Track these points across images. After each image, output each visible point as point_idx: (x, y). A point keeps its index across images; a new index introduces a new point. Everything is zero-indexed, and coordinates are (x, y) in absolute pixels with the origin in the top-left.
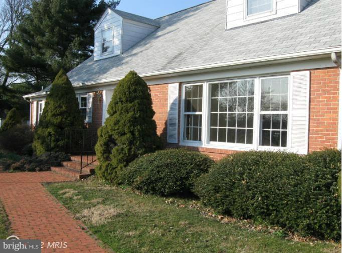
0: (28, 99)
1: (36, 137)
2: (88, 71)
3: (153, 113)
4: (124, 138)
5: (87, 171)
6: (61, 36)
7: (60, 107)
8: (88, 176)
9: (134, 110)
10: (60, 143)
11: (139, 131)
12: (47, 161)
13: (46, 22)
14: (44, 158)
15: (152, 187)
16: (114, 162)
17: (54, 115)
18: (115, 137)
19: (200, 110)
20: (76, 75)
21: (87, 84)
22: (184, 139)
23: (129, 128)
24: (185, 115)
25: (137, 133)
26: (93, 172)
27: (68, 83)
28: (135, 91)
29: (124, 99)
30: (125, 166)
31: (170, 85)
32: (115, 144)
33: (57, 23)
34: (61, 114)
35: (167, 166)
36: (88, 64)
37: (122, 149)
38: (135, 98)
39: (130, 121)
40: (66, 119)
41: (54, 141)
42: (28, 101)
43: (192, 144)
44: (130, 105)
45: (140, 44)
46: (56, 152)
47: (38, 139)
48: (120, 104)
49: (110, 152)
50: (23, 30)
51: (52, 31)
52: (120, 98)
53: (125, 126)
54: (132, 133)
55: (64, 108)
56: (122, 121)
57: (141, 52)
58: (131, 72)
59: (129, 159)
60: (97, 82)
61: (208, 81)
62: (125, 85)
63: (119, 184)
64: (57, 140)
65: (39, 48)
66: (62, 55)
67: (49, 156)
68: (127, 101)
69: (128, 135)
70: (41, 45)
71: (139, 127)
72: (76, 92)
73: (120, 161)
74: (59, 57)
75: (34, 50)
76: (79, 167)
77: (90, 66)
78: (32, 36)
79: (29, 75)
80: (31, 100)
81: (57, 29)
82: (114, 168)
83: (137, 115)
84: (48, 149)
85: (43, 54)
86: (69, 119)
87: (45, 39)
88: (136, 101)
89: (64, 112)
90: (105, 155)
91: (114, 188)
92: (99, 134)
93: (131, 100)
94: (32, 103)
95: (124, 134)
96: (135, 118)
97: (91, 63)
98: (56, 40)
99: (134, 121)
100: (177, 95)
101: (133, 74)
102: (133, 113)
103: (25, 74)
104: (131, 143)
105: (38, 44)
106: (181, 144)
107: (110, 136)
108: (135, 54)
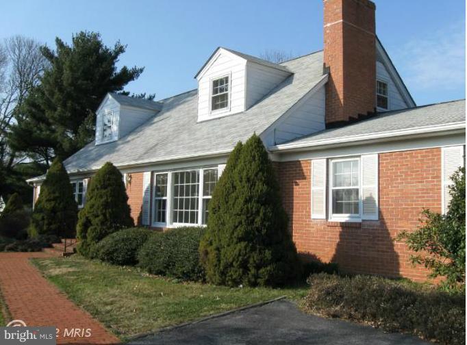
0: (32, 183)
1: (31, 221)
2: (86, 157)
3: (126, 198)
4: (97, 219)
5: (70, 249)
6: (74, 110)
7: (54, 193)
8: (72, 254)
9: (107, 196)
10: (53, 227)
11: (109, 213)
12: (39, 243)
13: (57, 95)
14: (37, 240)
15: (110, 257)
16: (89, 240)
17: (48, 200)
18: (91, 218)
19: (166, 196)
20: (76, 160)
21: (81, 170)
22: (155, 221)
23: (101, 211)
24: (156, 200)
25: (108, 215)
26: (75, 251)
27: (63, 170)
28: (109, 179)
29: (99, 186)
30: (97, 243)
31: (145, 173)
32: (92, 225)
33: (69, 96)
34: (55, 199)
35: (123, 240)
36: (90, 148)
37: (96, 229)
38: (109, 185)
39: (102, 205)
40: (59, 204)
41: (47, 225)
42: (31, 185)
43: (160, 225)
44: (104, 191)
45: (137, 130)
46: (48, 235)
47: (33, 222)
48: (96, 190)
49: (86, 232)
50: (32, 104)
51: (64, 106)
52: (96, 186)
53: (98, 209)
54: (104, 215)
55: (57, 194)
56: (96, 205)
57: (133, 139)
58: (108, 163)
59: (100, 237)
60: (89, 169)
61: (171, 170)
62: (101, 175)
63: (92, 258)
64: (50, 224)
65: (49, 124)
66: (75, 132)
67: (41, 238)
68: (101, 188)
69: (101, 217)
70: (51, 121)
71: (110, 210)
72: (71, 178)
73: (93, 239)
74: (72, 134)
75: (43, 126)
76: (64, 247)
77: (91, 150)
78: (43, 111)
79: (38, 155)
80: (34, 185)
81: (69, 104)
82: (89, 245)
83: (109, 200)
84: (41, 232)
85: (53, 131)
86: (62, 204)
87: (56, 114)
88: (109, 188)
89: (58, 197)
90: (83, 234)
91: (87, 261)
92: (79, 217)
93: (104, 187)
94: (36, 188)
95: (98, 216)
96: (107, 202)
97: (93, 148)
98: (69, 115)
99: (106, 205)
100: (149, 182)
101: (109, 165)
102: (106, 198)
103: (33, 153)
104: (103, 223)
105: (48, 119)
106: (153, 225)
107: (87, 218)
108: (129, 141)
